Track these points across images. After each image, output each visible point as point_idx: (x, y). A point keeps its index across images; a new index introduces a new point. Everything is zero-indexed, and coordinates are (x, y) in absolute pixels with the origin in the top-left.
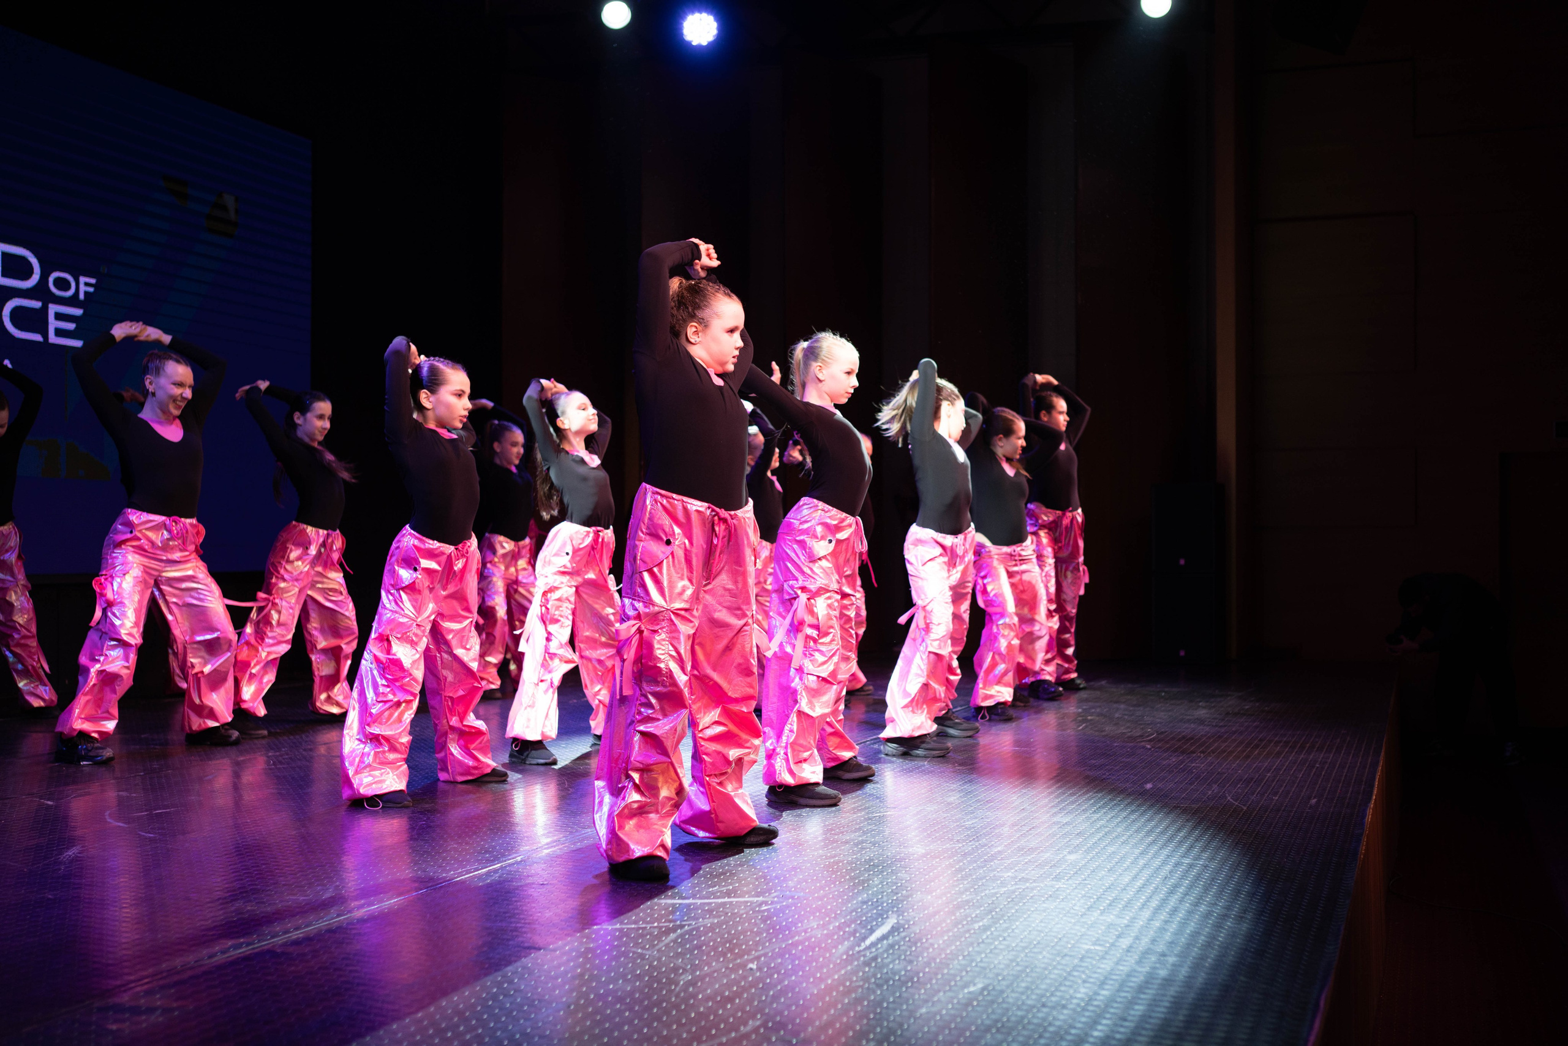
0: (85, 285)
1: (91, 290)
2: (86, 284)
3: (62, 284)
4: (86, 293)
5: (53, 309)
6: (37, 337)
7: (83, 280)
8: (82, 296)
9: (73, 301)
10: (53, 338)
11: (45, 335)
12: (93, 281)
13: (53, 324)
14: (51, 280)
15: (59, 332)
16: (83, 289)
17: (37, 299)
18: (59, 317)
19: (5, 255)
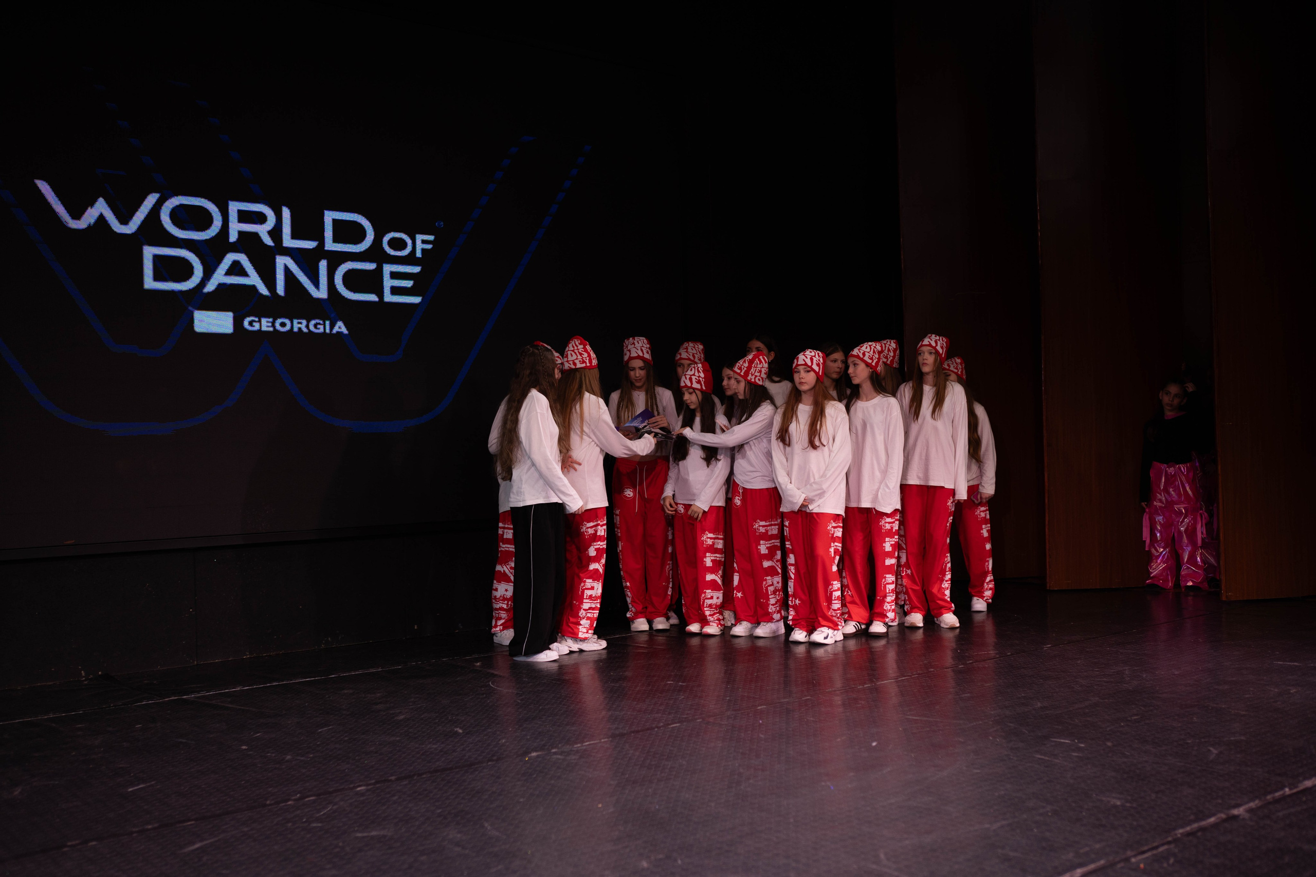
0: (422, 243)
1: (429, 247)
2: (424, 242)
3: (398, 244)
4: (423, 250)
5: (388, 269)
6: (373, 298)
7: (419, 238)
8: (419, 254)
9: (410, 260)
10: (389, 298)
11: (380, 294)
12: (431, 238)
13: (388, 283)
14: (386, 239)
15: (395, 291)
16: (419, 246)
17: (371, 261)
18: (394, 275)
19: (335, 222)
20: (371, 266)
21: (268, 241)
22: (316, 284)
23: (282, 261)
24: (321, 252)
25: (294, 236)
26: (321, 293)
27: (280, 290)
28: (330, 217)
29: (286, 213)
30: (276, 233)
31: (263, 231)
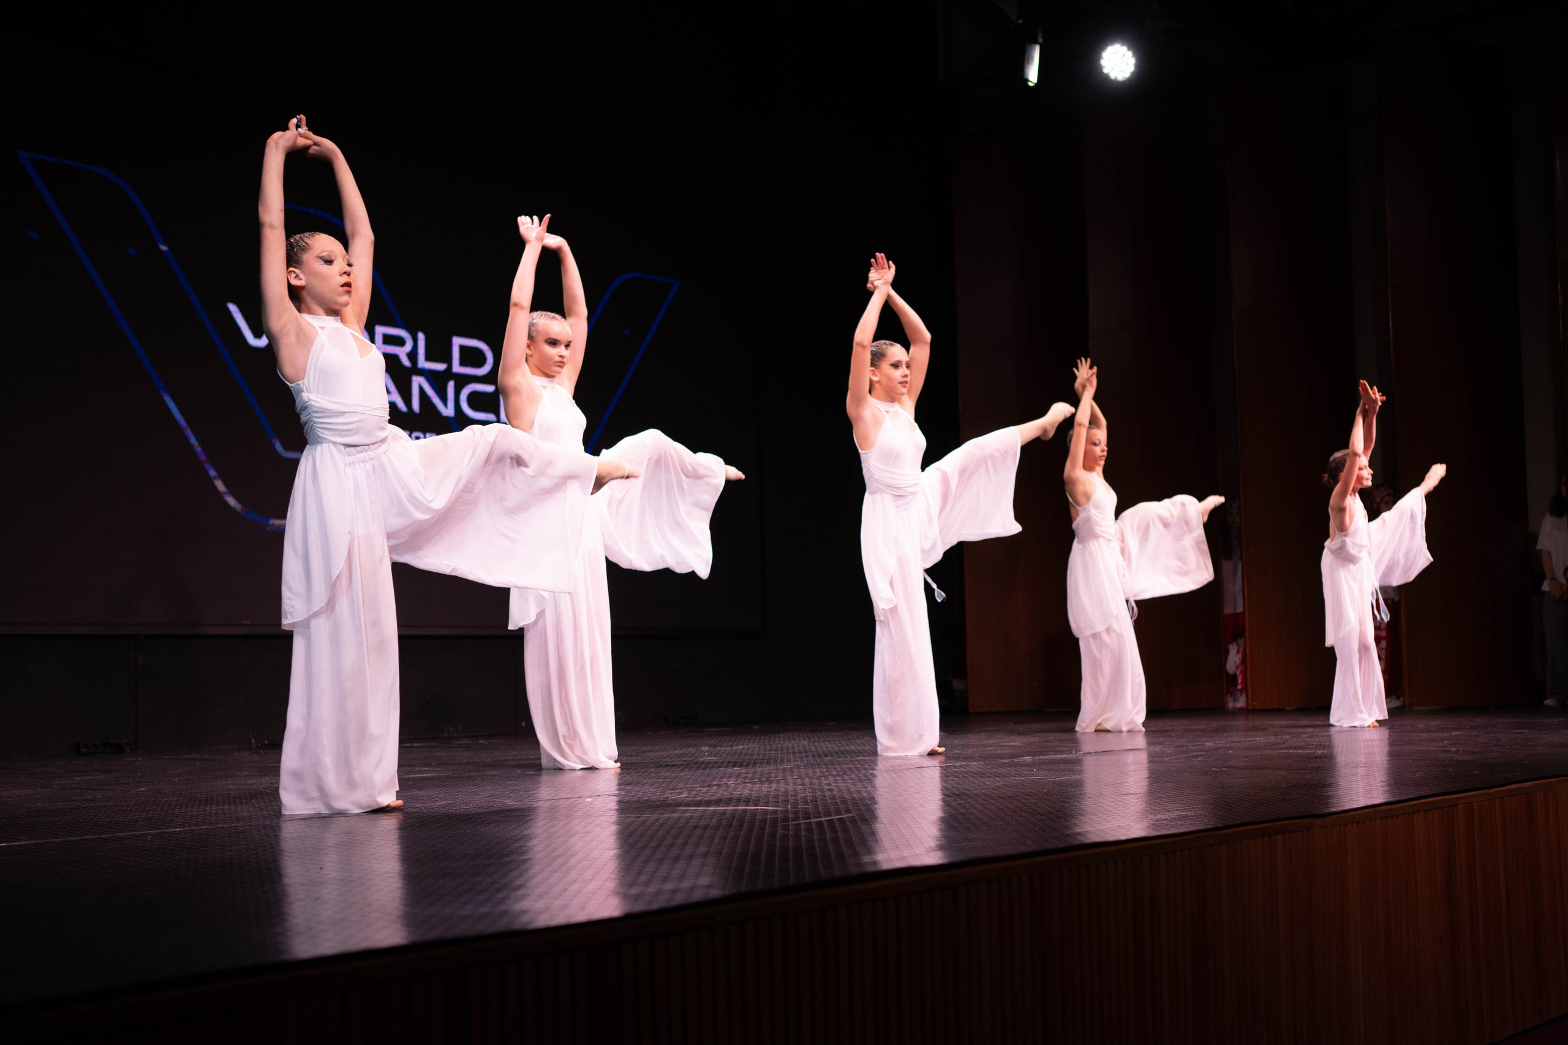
19: (463, 348)
20: (490, 388)
21: (406, 362)
22: (445, 401)
23: (417, 381)
24: (448, 374)
25: (428, 358)
26: (448, 411)
27: (416, 405)
28: (458, 342)
29: (421, 336)
30: (413, 355)
31: (402, 352)
